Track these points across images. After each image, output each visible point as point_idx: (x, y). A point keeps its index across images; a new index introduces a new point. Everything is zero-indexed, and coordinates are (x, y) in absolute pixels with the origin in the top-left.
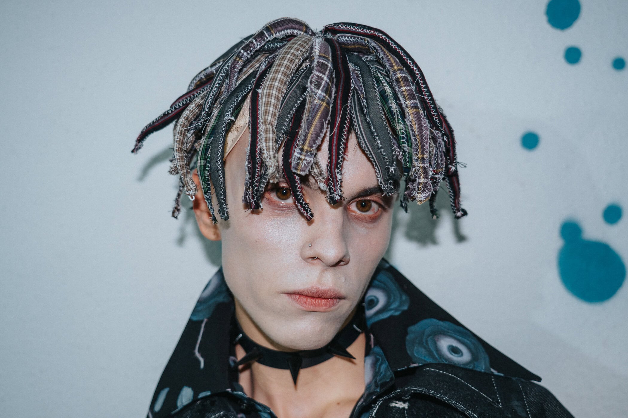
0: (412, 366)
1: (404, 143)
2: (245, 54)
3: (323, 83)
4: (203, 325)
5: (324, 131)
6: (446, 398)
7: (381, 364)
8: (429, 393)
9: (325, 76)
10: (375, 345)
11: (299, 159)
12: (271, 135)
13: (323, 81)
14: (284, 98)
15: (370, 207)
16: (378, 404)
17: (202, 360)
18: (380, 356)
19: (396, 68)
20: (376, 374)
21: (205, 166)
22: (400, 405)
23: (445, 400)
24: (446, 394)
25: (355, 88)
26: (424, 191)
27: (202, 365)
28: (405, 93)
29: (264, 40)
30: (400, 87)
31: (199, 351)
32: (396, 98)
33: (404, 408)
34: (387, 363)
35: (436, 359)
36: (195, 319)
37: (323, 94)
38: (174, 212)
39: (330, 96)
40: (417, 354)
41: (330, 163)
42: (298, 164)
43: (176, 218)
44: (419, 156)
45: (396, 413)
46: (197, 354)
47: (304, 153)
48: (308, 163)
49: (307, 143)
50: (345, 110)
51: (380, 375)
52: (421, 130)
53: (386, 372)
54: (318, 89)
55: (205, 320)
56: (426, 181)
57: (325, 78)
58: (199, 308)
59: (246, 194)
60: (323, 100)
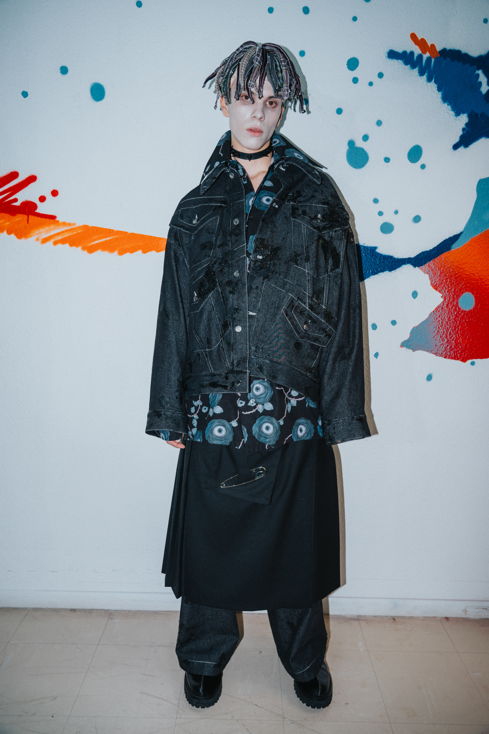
1: (281, 80)
2: (237, 52)
3: (258, 60)
5: (258, 75)
11: (250, 83)
12: (243, 76)
14: (247, 65)
15: (273, 104)
19: (281, 57)
21: (224, 87)
25: (268, 63)
26: (287, 96)
28: (283, 65)
29: (243, 47)
30: (282, 63)
31: (221, 152)
32: (280, 66)
33: (284, 171)
37: (258, 63)
39: (260, 64)
41: (259, 85)
42: (250, 85)
43: (216, 109)
44: (286, 85)
47: (251, 81)
48: (253, 85)
49: (253, 78)
50: (264, 69)
52: (287, 77)
54: (257, 62)
55: (222, 145)
56: (287, 93)
57: (259, 58)
59: (235, 96)
60: (258, 65)
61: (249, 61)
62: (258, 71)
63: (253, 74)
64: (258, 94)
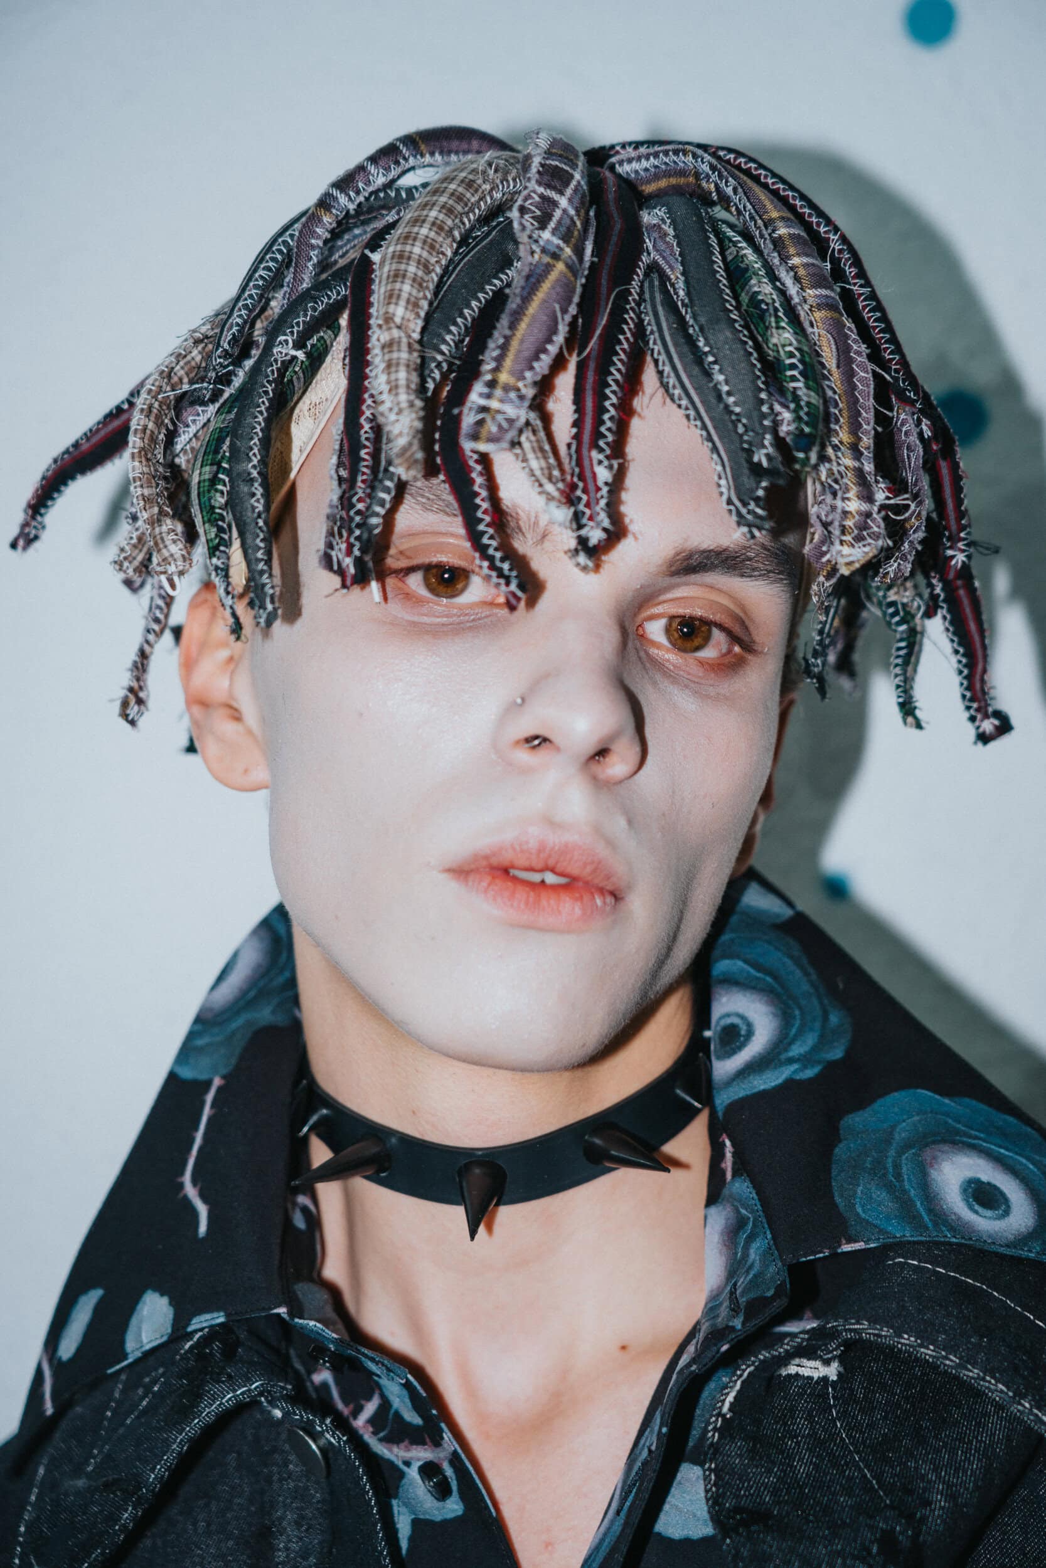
0: (847, 1248)
2: (343, 199)
3: (558, 214)
4: (210, 1097)
5: (560, 345)
6: (951, 1361)
7: (751, 1238)
8: (898, 1343)
9: (563, 198)
10: (735, 1174)
11: (484, 409)
13: (557, 210)
15: (707, 639)
16: (741, 1376)
17: (202, 1210)
18: (752, 1211)
19: (775, 214)
20: (734, 1268)
22: (812, 1369)
23: (948, 1366)
24: (951, 1348)
25: (654, 261)
26: (859, 539)
27: (203, 1228)
28: (802, 272)
29: (397, 163)
30: (784, 259)
31: (194, 1182)
32: (773, 275)
33: (825, 1379)
34: (769, 1236)
35: (920, 1226)
36: (186, 1073)
37: (556, 241)
38: (125, 704)
39: (579, 252)
40: (864, 1211)
41: (577, 437)
42: (480, 423)
44: (845, 436)
45: (801, 1395)
46: (191, 1191)
47: (498, 392)
48: (511, 421)
49: (508, 362)
50: (622, 297)
51: (748, 1272)
52: (849, 375)
53: (765, 1265)
54: (543, 227)
55: (217, 1082)
56: (865, 507)
57: (563, 202)
58: (200, 1042)
60: (555, 256)
61: (463, 242)
62: (564, 311)
63: (513, 326)
64: (563, 514)
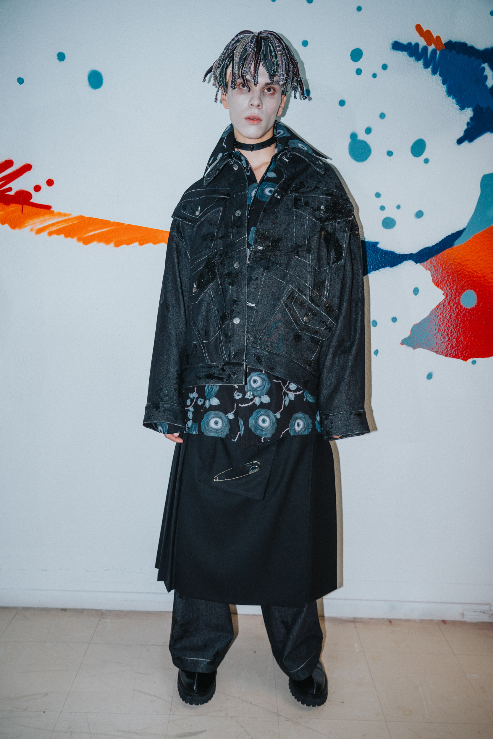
1: (275, 64)
2: (232, 42)
5: (252, 62)
11: (245, 70)
12: (237, 64)
14: (242, 53)
15: (271, 90)
17: (225, 146)
19: (276, 43)
21: (220, 78)
25: (263, 50)
29: (238, 37)
30: (276, 48)
31: (224, 144)
32: (275, 51)
37: (252, 50)
38: (215, 100)
39: (254, 51)
41: (254, 72)
42: (244, 72)
43: (216, 103)
44: (281, 70)
47: (246, 68)
48: (247, 72)
49: (247, 65)
50: (259, 55)
52: (282, 62)
54: (250, 48)
55: (226, 137)
56: (283, 78)
57: (252, 45)
59: (231, 85)
60: (251, 52)
61: (244, 49)
62: (252, 58)
63: (247, 61)
64: (253, 81)
